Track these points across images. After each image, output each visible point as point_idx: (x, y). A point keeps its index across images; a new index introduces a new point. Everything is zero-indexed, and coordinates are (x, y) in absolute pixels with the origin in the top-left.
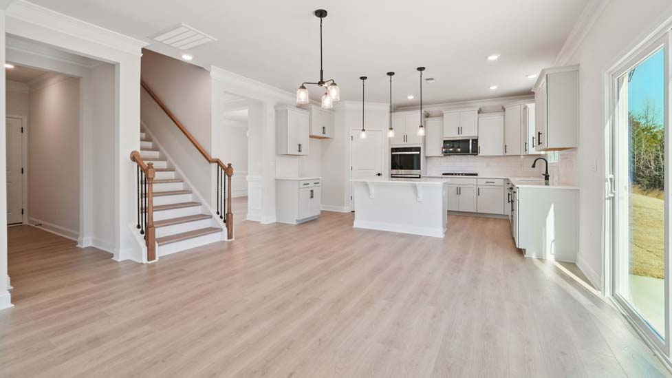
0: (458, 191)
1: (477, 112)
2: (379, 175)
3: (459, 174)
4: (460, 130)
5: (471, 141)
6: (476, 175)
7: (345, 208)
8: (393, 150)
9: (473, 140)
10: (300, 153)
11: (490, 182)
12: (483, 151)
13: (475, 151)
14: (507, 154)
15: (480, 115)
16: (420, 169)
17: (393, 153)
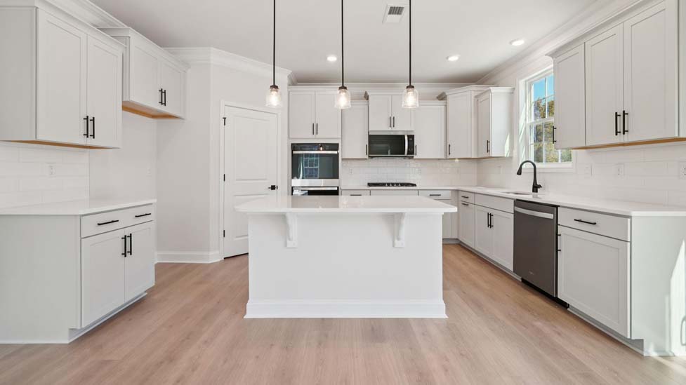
2: (273, 188)
3: (393, 185)
4: (392, 121)
5: (406, 138)
6: (414, 185)
7: (211, 253)
8: (295, 147)
9: (408, 136)
11: (434, 195)
12: (420, 153)
13: (412, 151)
14: (450, 156)
16: (338, 178)
17: (294, 152)
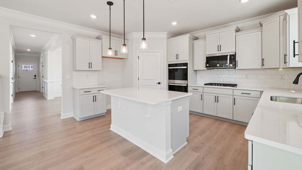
0: (217, 99)
1: (234, 31)
2: (159, 83)
4: (219, 48)
5: (229, 57)
8: (170, 65)
9: (231, 56)
10: (91, 69)
11: (246, 94)
12: (239, 66)
14: (264, 67)
15: (238, 33)
16: (187, 80)
17: (170, 68)
